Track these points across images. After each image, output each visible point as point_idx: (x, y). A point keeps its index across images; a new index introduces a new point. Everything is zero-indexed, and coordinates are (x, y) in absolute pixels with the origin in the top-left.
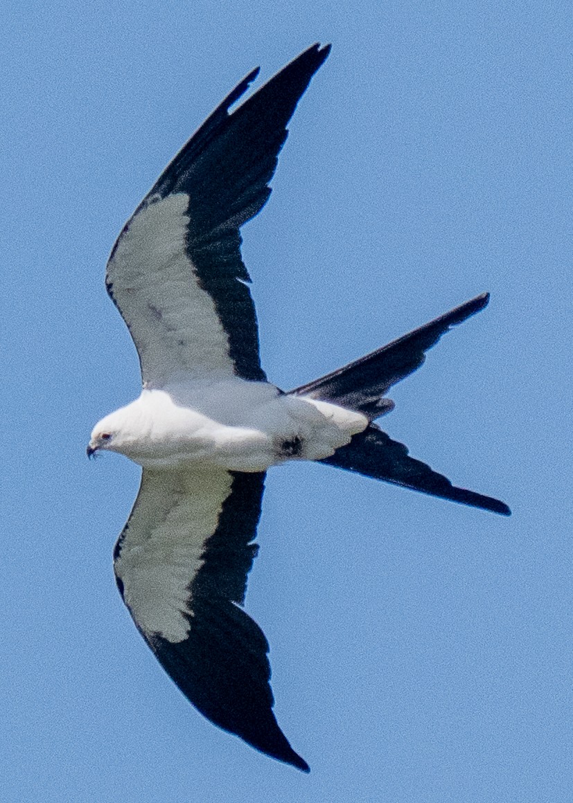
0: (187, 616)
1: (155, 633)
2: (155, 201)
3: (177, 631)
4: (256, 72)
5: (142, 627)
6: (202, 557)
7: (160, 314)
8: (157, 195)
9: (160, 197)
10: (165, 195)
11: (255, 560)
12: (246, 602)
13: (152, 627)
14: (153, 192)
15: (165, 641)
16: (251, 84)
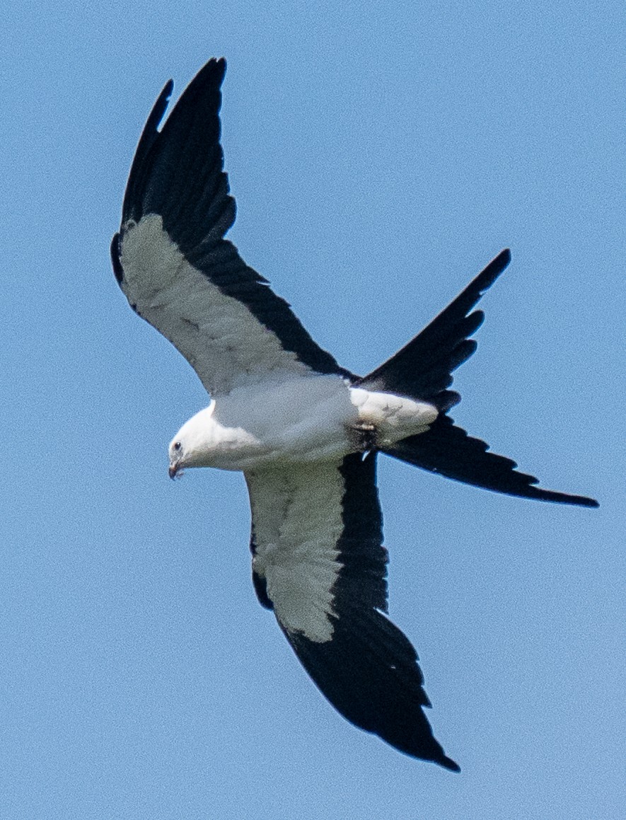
0: (331, 618)
1: (298, 631)
2: (131, 226)
3: (321, 631)
4: (170, 85)
5: (284, 623)
6: (339, 559)
7: (197, 326)
8: (131, 221)
9: (133, 221)
10: (138, 219)
11: (388, 566)
12: (389, 610)
13: (295, 624)
14: (125, 218)
15: (307, 640)
16: (169, 99)
